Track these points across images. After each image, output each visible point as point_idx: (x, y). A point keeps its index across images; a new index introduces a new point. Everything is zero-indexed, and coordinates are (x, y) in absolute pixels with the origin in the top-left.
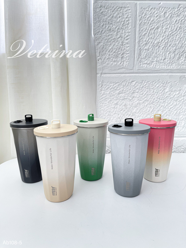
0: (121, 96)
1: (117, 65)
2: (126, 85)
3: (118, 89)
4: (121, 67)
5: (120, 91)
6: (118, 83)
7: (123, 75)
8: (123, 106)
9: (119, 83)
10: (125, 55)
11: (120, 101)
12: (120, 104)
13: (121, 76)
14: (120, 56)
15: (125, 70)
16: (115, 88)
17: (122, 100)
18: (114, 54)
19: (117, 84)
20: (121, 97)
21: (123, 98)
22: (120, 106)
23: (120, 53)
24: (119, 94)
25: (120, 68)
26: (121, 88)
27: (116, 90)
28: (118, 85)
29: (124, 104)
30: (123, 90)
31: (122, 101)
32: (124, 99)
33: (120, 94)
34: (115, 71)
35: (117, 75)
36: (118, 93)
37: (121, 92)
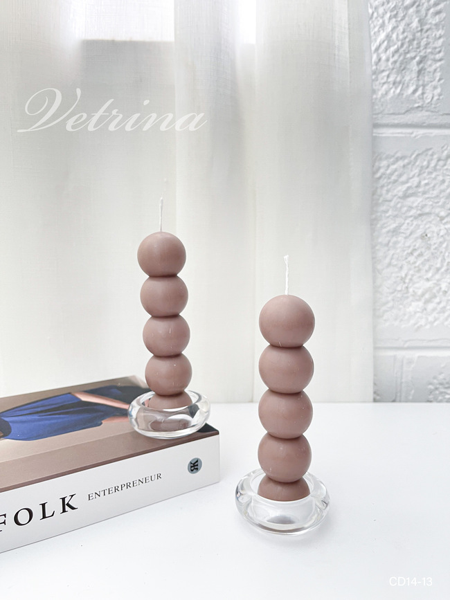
0: (413, 202)
1: (404, 96)
2: (428, 167)
3: (404, 178)
4: (416, 102)
5: (409, 188)
6: (403, 158)
7: (421, 132)
8: (417, 238)
9: (406, 161)
10: (430, 66)
11: (407, 221)
12: (408, 232)
13: (413, 135)
14: (414, 66)
15: (427, 113)
16: (393, 178)
17: (416, 218)
18: (396, 57)
19: (401, 163)
20: (411, 208)
21: (419, 212)
22: (406, 238)
23: (414, 58)
24: (406, 196)
25: (412, 109)
26: (414, 176)
27: (395, 181)
28: (404, 166)
29: (419, 232)
30: (420, 182)
31: (415, 223)
32: (420, 215)
33: (408, 196)
34: (393, 117)
35: (402, 133)
36: (401, 194)
37: (410, 191)
